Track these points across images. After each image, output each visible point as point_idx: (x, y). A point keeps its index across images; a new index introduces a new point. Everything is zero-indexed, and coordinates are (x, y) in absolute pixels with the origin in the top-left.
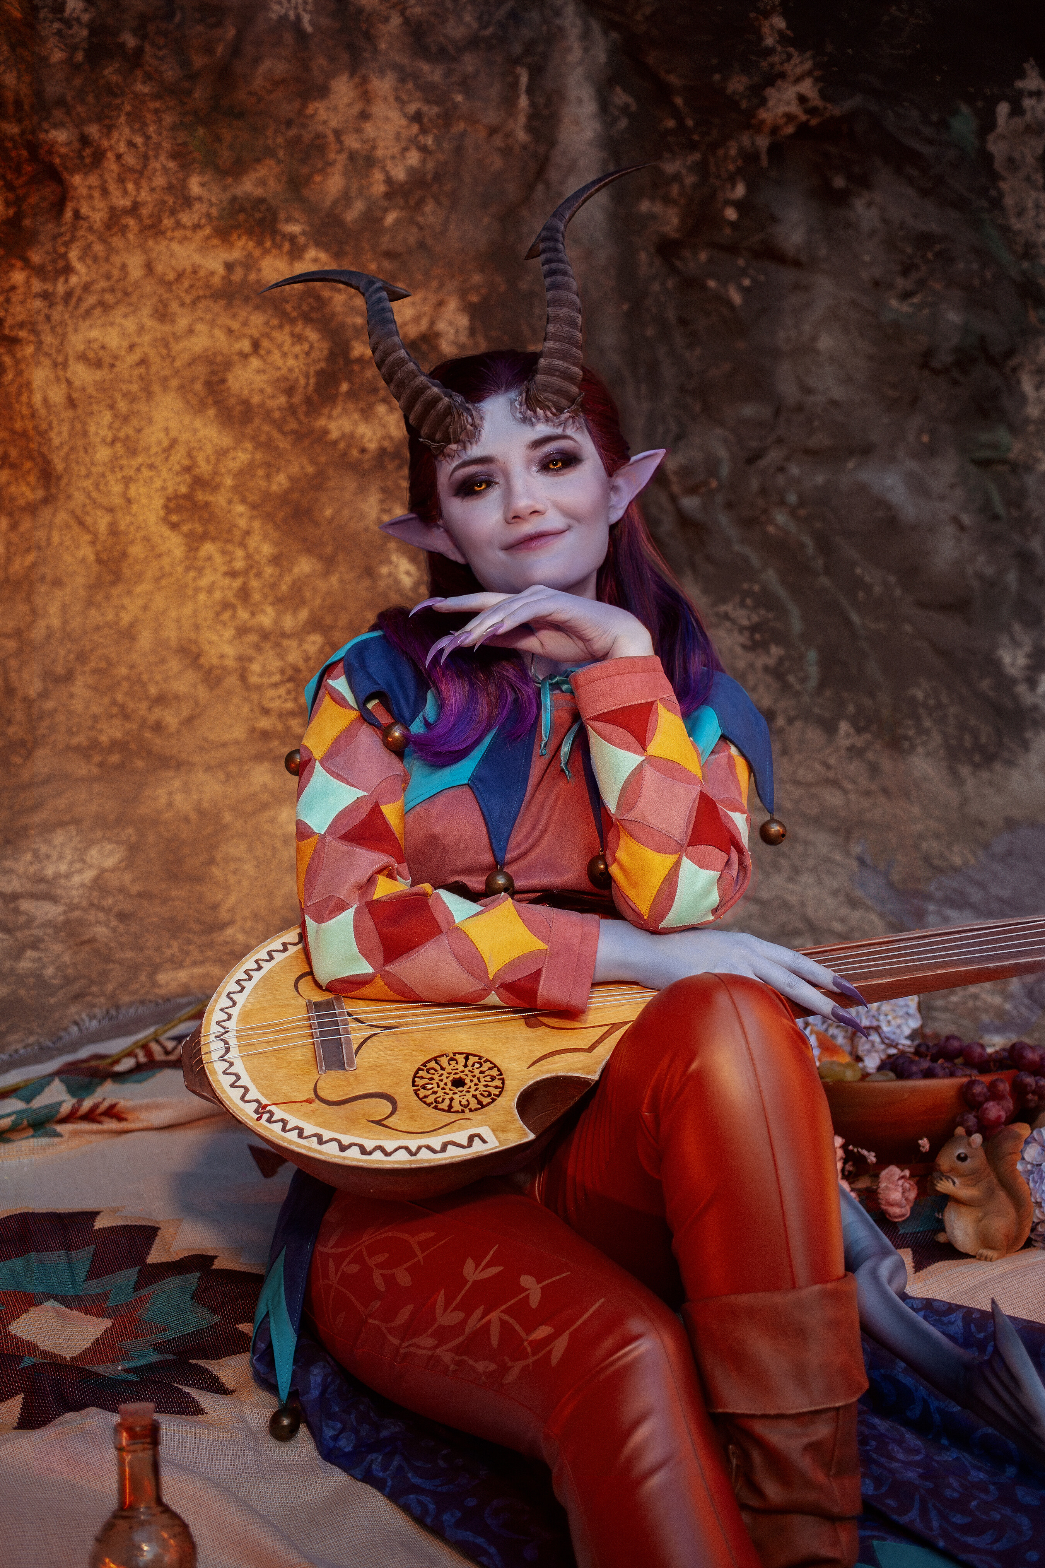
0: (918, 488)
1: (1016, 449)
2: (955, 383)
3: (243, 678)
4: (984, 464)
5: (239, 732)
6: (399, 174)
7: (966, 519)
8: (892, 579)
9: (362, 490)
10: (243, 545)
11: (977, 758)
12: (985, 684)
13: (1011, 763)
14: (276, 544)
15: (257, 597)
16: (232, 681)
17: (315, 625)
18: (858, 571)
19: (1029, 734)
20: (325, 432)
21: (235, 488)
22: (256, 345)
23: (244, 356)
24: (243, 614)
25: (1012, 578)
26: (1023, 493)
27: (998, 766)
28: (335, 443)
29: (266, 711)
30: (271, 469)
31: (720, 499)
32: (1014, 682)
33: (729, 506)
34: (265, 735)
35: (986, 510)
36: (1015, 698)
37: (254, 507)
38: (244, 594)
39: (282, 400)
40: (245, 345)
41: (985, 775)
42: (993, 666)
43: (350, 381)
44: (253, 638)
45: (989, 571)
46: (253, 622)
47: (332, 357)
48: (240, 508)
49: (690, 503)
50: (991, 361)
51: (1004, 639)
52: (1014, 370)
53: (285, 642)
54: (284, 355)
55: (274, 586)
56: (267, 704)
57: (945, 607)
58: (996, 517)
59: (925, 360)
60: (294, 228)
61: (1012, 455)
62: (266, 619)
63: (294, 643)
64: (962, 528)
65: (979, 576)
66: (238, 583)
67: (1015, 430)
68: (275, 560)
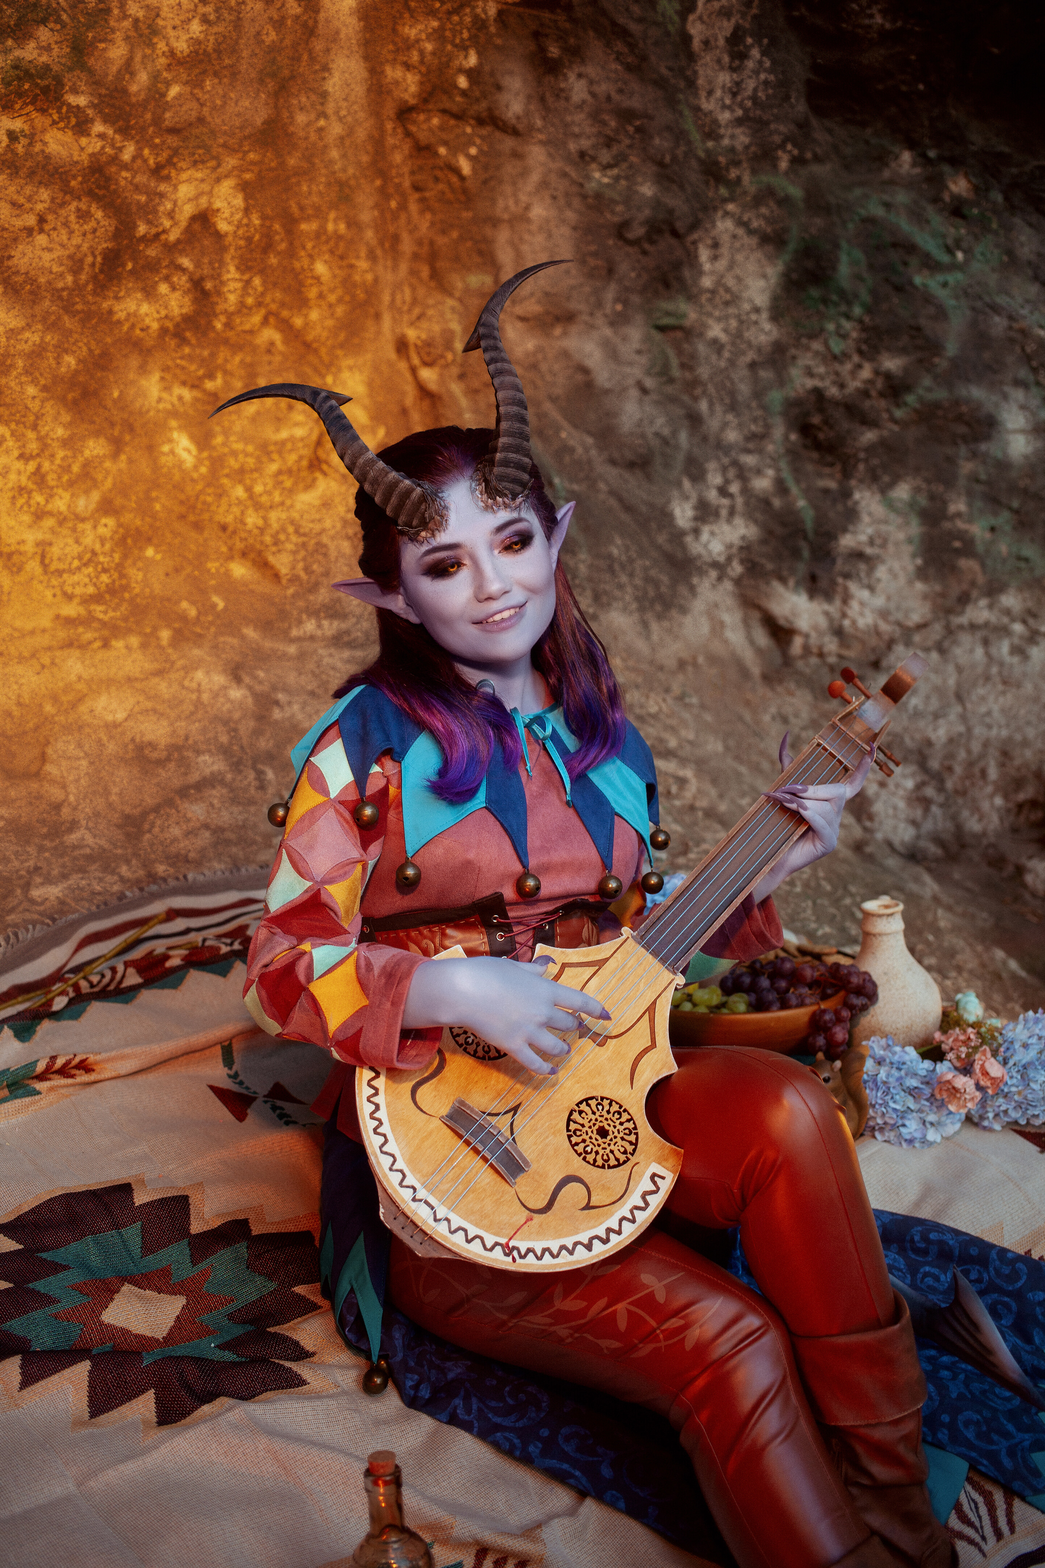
0: (612, 354)
1: (692, 315)
2: (645, 253)
3: (44, 565)
4: (662, 329)
5: (45, 621)
6: (182, 46)
7: (649, 383)
8: (590, 440)
9: (143, 370)
10: (35, 427)
11: (658, 608)
12: (661, 539)
13: (684, 610)
14: (66, 426)
15: (51, 479)
16: (33, 566)
17: (107, 507)
18: (564, 435)
19: (695, 580)
20: (111, 312)
21: (27, 372)
22: (42, 220)
23: (29, 231)
24: (39, 498)
25: (683, 437)
26: (693, 356)
27: (674, 613)
28: (119, 322)
29: (69, 597)
30: (61, 350)
31: (455, 371)
32: (682, 533)
33: (462, 377)
34: (69, 622)
35: (664, 373)
36: (683, 547)
37: (45, 389)
38: (39, 477)
39: (69, 279)
40: (31, 220)
41: (666, 624)
42: (666, 517)
43: (134, 259)
44: (49, 522)
45: (666, 431)
46: (49, 507)
47: (117, 235)
48: (31, 390)
49: (428, 375)
50: (675, 234)
51: (675, 493)
52: (694, 243)
53: (80, 526)
54: (71, 232)
55: (67, 469)
56: (69, 590)
57: (631, 465)
58: (671, 381)
59: (620, 230)
60: (81, 101)
61: (687, 323)
62: (61, 503)
63: (88, 526)
64: (644, 391)
65: (657, 434)
66: (31, 466)
67: (691, 298)
68: (66, 443)
